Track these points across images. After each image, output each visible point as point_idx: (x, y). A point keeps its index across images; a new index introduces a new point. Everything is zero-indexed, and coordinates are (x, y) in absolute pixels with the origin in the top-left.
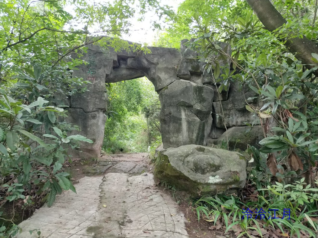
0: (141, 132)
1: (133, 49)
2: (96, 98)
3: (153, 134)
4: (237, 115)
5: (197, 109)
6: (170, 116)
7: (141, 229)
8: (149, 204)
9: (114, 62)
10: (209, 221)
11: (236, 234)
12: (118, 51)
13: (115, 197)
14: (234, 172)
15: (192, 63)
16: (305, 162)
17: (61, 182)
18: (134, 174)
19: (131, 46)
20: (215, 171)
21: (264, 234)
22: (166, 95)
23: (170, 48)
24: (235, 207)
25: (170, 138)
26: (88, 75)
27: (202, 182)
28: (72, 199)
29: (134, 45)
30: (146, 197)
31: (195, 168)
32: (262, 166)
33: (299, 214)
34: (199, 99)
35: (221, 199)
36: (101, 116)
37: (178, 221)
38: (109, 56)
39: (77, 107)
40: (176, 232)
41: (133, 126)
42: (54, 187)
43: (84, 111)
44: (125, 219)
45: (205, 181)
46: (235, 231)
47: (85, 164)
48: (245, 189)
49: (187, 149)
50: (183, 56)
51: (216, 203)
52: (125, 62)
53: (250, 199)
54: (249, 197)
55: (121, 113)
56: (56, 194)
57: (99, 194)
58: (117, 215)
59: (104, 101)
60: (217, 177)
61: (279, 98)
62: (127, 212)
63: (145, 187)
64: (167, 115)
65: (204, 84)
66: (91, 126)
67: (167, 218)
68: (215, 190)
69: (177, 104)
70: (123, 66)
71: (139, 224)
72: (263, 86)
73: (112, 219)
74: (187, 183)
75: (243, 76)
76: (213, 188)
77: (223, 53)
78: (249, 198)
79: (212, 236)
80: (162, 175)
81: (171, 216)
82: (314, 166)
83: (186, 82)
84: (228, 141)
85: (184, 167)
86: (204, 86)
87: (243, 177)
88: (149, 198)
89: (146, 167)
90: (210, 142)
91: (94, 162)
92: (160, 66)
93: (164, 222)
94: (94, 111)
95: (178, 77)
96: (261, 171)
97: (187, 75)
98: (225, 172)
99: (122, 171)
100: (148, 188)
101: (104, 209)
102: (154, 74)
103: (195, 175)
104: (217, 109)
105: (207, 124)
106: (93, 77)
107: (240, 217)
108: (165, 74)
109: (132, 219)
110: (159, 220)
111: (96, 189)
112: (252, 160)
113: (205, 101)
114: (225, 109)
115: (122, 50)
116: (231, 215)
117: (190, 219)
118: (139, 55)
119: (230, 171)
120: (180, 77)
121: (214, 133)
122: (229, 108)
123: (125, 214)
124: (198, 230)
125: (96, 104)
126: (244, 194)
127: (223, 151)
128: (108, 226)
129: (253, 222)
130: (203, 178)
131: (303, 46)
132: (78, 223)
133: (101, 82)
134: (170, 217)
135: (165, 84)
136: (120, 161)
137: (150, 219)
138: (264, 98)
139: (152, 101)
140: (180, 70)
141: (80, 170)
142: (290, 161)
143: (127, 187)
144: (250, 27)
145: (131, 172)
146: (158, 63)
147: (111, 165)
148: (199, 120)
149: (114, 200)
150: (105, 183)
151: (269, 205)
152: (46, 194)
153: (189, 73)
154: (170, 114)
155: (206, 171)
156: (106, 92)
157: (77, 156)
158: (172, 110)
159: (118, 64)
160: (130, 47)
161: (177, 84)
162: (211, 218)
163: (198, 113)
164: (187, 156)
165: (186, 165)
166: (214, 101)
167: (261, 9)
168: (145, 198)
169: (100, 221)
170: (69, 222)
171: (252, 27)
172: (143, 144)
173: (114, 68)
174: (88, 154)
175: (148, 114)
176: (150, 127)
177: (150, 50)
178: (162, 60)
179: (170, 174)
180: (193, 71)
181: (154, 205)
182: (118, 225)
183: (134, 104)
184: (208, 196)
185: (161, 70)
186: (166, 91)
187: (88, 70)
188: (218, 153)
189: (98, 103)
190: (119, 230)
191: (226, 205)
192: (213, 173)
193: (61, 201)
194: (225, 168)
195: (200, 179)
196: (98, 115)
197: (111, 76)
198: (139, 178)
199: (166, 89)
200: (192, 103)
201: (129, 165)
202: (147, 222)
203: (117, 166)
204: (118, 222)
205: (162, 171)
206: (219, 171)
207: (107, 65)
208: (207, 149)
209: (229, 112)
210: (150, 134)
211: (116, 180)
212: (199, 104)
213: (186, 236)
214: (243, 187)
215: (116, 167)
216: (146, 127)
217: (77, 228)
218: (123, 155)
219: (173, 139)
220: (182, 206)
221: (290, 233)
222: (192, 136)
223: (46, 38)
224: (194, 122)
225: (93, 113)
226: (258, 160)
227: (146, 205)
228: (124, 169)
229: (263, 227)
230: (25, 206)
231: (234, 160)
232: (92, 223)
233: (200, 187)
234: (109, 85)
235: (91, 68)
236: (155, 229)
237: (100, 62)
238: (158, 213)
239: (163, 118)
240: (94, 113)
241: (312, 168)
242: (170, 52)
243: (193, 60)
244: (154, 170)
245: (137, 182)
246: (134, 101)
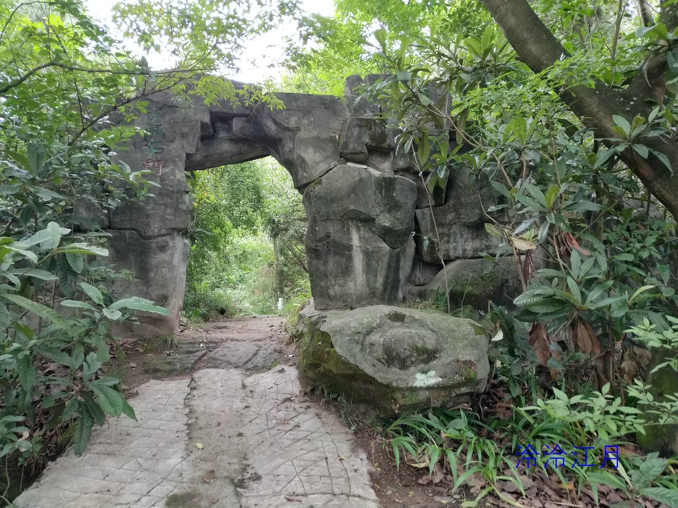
0: (261, 268)
1: (245, 100)
2: (167, 206)
3: (287, 272)
4: (465, 236)
5: (385, 227)
6: (328, 242)
7: (280, 493)
8: (293, 437)
9: (203, 126)
10: (417, 465)
11: (472, 491)
12: (211, 104)
13: (219, 424)
14: (465, 362)
15: (371, 128)
16: (600, 331)
17: (101, 399)
18: (257, 369)
19: (241, 92)
20: (426, 362)
21: (527, 487)
22: (319, 198)
23: (324, 96)
24: (470, 434)
25: (328, 288)
26: (147, 155)
27: (403, 385)
28: (128, 434)
29: (247, 90)
30: (285, 420)
31: (385, 356)
32: (519, 345)
33: (592, 441)
34: (388, 204)
35: (439, 418)
36: (180, 243)
37: (356, 471)
38: (191, 113)
39: (123, 227)
40: (354, 496)
41: (244, 257)
42: (88, 412)
43: (140, 235)
44: (245, 474)
45: (407, 384)
46: (471, 484)
47: (147, 351)
48: (487, 393)
49: (368, 316)
50: (350, 112)
51: (430, 428)
52: (227, 126)
53: (496, 412)
54: (494, 408)
55: (218, 231)
56: (91, 426)
57: (186, 419)
58: (228, 465)
59: (185, 211)
60: (432, 373)
61: (552, 210)
62: (248, 457)
63: (281, 398)
64: (321, 240)
65: (396, 172)
66: (157, 267)
67: (332, 465)
68: (429, 400)
69: (342, 217)
70: (222, 134)
71: (275, 483)
72: (519, 183)
73: (217, 474)
74: (371, 387)
75: (477, 158)
76: (422, 396)
77: (437, 112)
78: (494, 410)
79: (425, 498)
80: (317, 371)
81: (341, 460)
82: (618, 340)
83: (359, 169)
84: (448, 291)
85: (363, 356)
86: (396, 176)
87: (482, 372)
88: (292, 423)
89: (280, 352)
90: (410, 293)
91: (167, 344)
92: (302, 134)
93: (328, 475)
94: (163, 235)
95: (341, 157)
96: (518, 356)
97: (360, 153)
98: (446, 362)
99: (230, 363)
100: (288, 400)
101: (199, 453)
102: (291, 151)
103: (387, 373)
104: (425, 224)
105: (405, 257)
106: (159, 161)
107: (480, 456)
108: (315, 152)
109: (260, 472)
110: (316, 471)
111: (177, 409)
112: (499, 336)
113: (401, 207)
114: (441, 225)
115: (219, 101)
116: (462, 452)
117: (380, 464)
118: (258, 111)
119: (458, 361)
120: (346, 157)
121: (418, 274)
122: (447, 222)
123: (245, 462)
124: (396, 486)
125: (167, 219)
126: (484, 403)
127: (440, 318)
128: (211, 490)
129: (505, 464)
130: (404, 377)
131: (596, 99)
132: (145, 489)
133: (177, 171)
134: (338, 464)
135: (315, 174)
136: (223, 341)
137: (298, 469)
138: (520, 209)
139: (286, 203)
140: (345, 143)
141: (138, 364)
142: (575, 336)
143: (243, 400)
144: (489, 57)
145: (249, 366)
146: (298, 129)
147: (204, 352)
148: (388, 248)
149: (218, 431)
150: (195, 392)
151: (535, 425)
152: (68, 425)
153: (366, 151)
154: (328, 237)
155: (409, 363)
156: (187, 192)
157: (129, 334)
158: (331, 230)
159: (211, 130)
160: (237, 95)
161: (341, 173)
162: (421, 460)
163: (386, 234)
164: (368, 333)
165: (367, 352)
166: (417, 208)
167: (512, 21)
168: (285, 422)
169: (192, 481)
170: (127, 487)
171: (495, 56)
172: (267, 294)
173: (203, 139)
174: (151, 327)
175: (276, 230)
176: (282, 258)
177: (281, 102)
178: (307, 122)
179: (334, 370)
180: (374, 145)
181: (304, 438)
182: (232, 488)
183: (247, 213)
184: (413, 413)
185: (306, 143)
186: (318, 187)
187: (146, 145)
188: (433, 324)
189: (171, 217)
190: (234, 499)
191: (450, 432)
192: (422, 365)
193: (102, 440)
194: (447, 354)
195: (397, 381)
196: (171, 243)
197: (198, 157)
198: (267, 379)
199: (317, 183)
200: (373, 214)
201: (244, 350)
202: (291, 477)
203: (218, 353)
204: (232, 480)
205: (317, 364)
206: (434, 362)
207: (187, 134)
208: (410, 316)
209: (449, 230)
210: (281, 274)
211: (219, 384)
212: (388, 216)
213: (374, 501)
214: (483, 390)
215: (217, 356)
216: (273, 258)
217: (145, 499)
218: (228, 324)
219: (335, 290)
220: (362, 437)
221: (577, 482)
222: (375, 282)
223: (51, 80)
224: (377, 253)
225: (160, 239)
226: (512, 334)
227: (287, 439)
228: (233, 360)
229: (525, 473)
230: (25, 459)
231: (465, 337)
232: (176, 487)
233: (398, 395)
234: (193, 175)
235: (152, 140)
236: (310, 491)
237: (172, 127)
238: (313, 456)
239: (313, 245)
240: (164, 238)
241: (614, 345)
242: (325, 104)
243: (374, 121)
244: (298, 360)
245: (263, 389)
246: (245, 205)
